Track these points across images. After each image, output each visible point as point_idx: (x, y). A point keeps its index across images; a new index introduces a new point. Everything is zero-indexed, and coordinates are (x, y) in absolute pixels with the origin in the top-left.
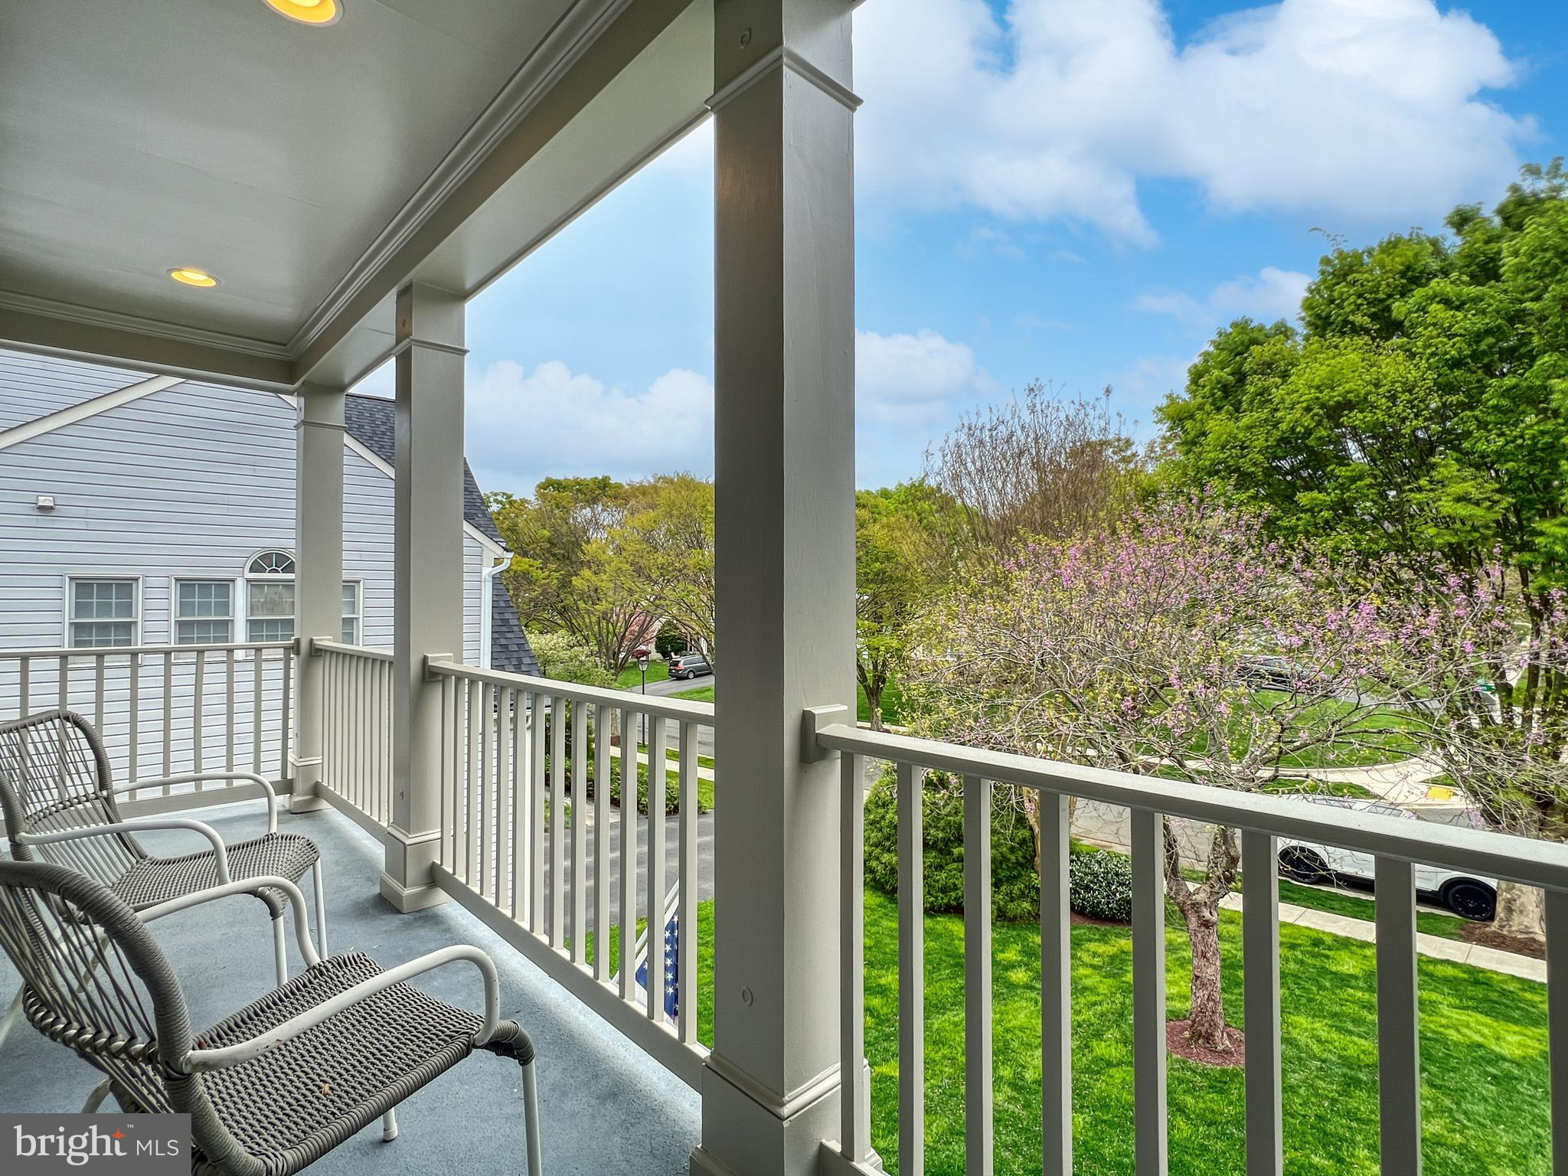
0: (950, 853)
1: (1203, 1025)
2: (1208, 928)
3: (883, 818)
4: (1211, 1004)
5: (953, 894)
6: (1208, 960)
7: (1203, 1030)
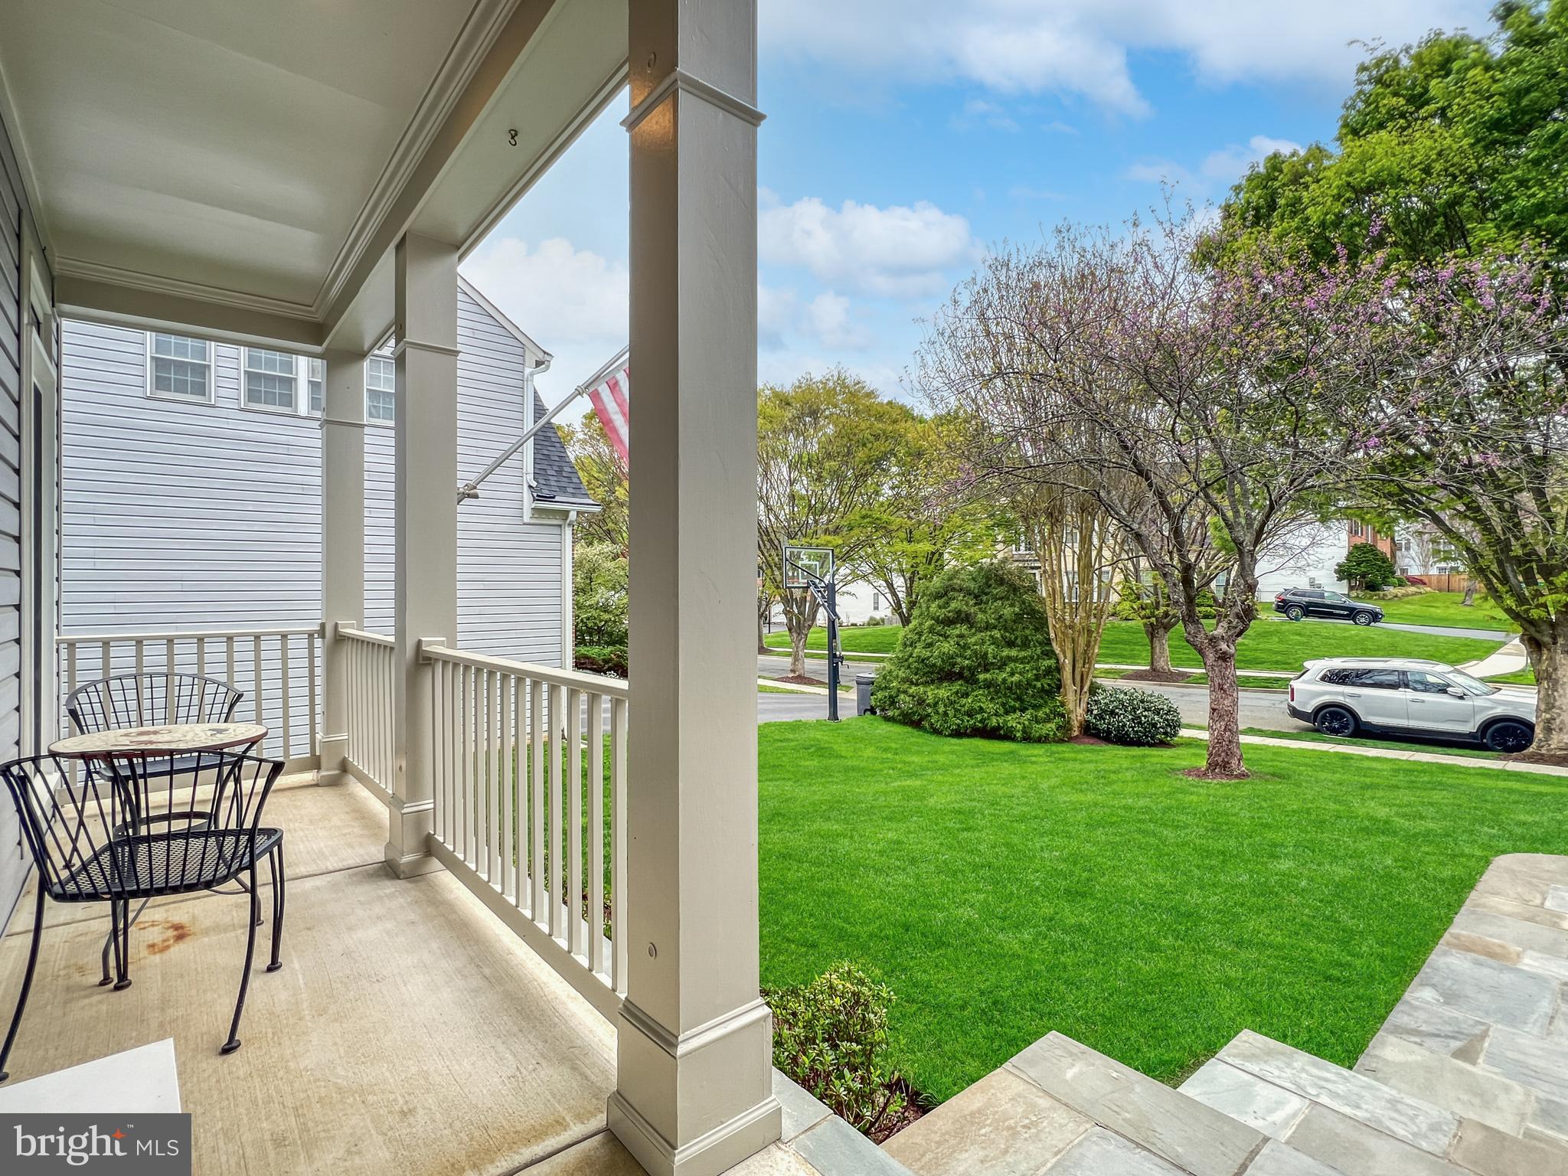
0: (976, 681)
1: (1220, 755)
2: (1225, 660)
3: (911, 656)
4: (1228, 733)
5: (979, 717)
6: (1225, 691)
7: (1220, 760)
